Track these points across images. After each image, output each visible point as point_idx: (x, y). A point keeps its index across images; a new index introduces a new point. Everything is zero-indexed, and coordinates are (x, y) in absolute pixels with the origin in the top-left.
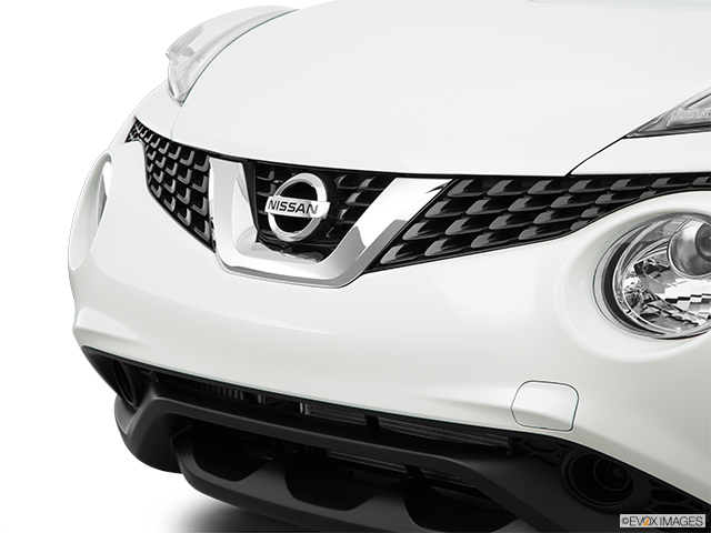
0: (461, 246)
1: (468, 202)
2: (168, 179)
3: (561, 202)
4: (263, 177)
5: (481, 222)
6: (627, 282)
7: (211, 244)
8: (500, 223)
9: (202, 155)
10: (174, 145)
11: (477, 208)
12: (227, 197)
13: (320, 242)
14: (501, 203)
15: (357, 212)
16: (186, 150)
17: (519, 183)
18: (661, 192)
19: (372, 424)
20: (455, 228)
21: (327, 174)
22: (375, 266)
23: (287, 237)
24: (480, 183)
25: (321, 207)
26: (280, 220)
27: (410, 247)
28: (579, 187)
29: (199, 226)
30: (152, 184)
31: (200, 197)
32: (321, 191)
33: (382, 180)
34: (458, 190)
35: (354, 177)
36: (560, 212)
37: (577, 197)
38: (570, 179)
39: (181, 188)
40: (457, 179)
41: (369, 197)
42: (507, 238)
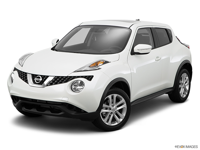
0: (56, 83)
1: (57, 79)
2: (22, 76)
3: (67, 79)
4: (34, 76)
5: (58, 81)
6: (73, 87)
7: (28, 83)
8: (60, 81)
9: (26, 73)
10: (22, 72)
11: (58, 80)
12: (29, 78)
13: (41, 83)
14: (60, 79)
15: (45, 80)
16: (24, 72)
17: (62, 77)
18: (76, 78)
19: (47, 102)
20: (56, 82)
21: (41, 76)
22: (47, 86)
23: (37, 83)
24: (58, 77)
25: (41, 79)
26: (36, 81)
27: (51, 83)
28: (68, 77)
29: (26, 81)
30: (19, 76)
31: (26, 78)
32: (41, 78)
33: (48, 77)
34: (56, 78)
35: (44, 76)
36: (66, 80)
37: (68, 78)
38: (67, 77)
39: (24, 77)
40: (56, 76)
41: (46, 78)
42: (61, 83)
